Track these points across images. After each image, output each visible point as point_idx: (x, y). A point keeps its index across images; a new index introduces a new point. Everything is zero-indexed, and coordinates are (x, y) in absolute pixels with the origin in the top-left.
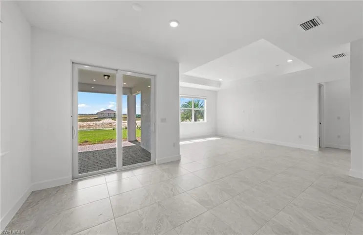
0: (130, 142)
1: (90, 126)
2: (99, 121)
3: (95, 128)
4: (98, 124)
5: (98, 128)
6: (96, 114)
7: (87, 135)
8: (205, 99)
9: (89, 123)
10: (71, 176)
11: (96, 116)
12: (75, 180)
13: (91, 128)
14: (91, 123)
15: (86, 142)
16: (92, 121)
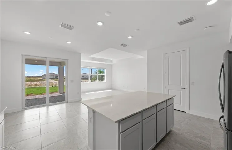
0: (59, 93)
1: (36, 85)
2: (44, 81)
3: (40, 86)
4: (43, 83)
5: (43, 86)
6: (42, 76)
7: (33, 90)
8: (105, 69)
9: (36, 82)
10: (21, 108)
11: (41, 78)
12: (23, 109)
13: (38, 86)
14: (38, 83)
15: (31, 94)
16: (38, 81)
